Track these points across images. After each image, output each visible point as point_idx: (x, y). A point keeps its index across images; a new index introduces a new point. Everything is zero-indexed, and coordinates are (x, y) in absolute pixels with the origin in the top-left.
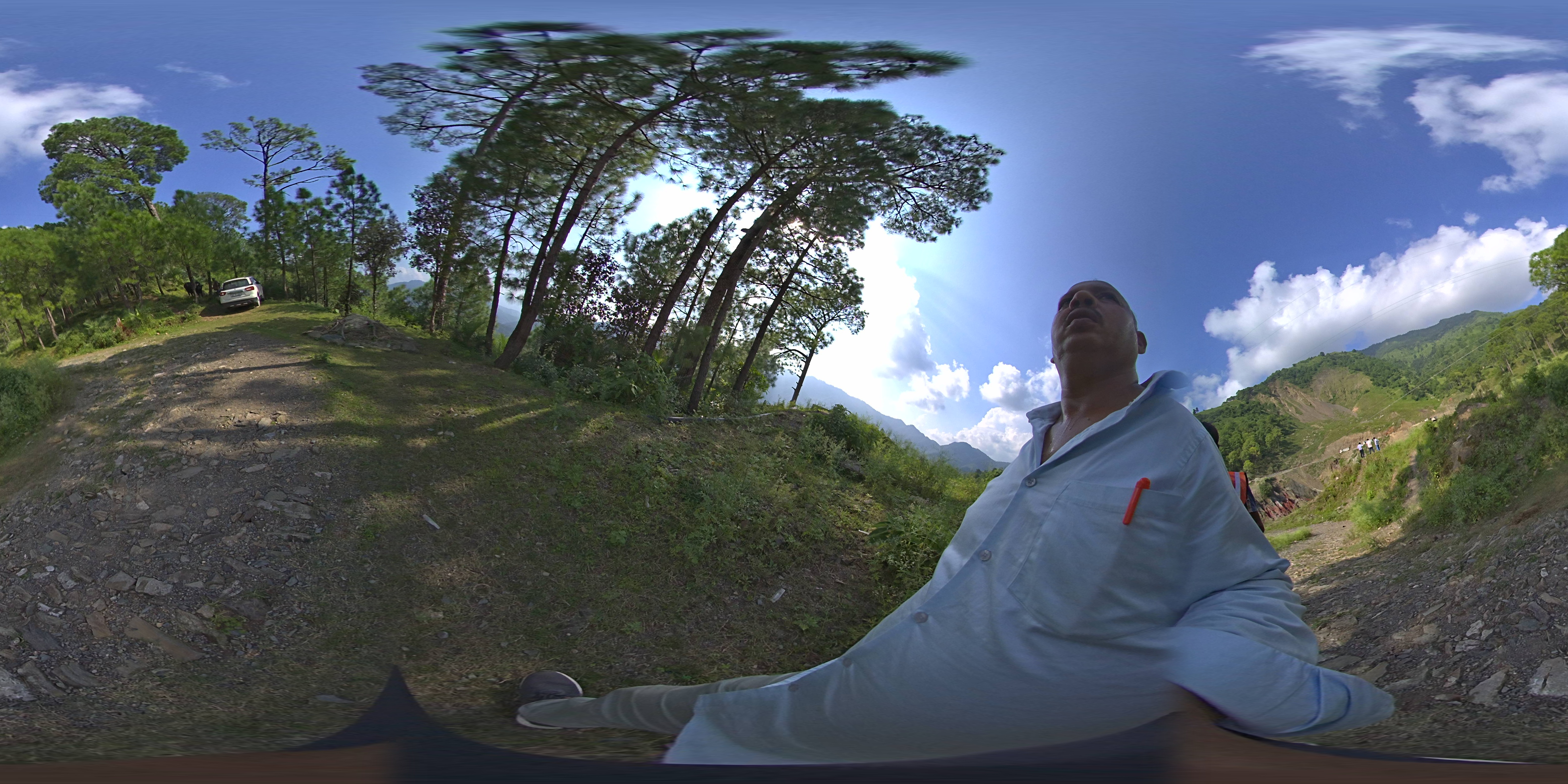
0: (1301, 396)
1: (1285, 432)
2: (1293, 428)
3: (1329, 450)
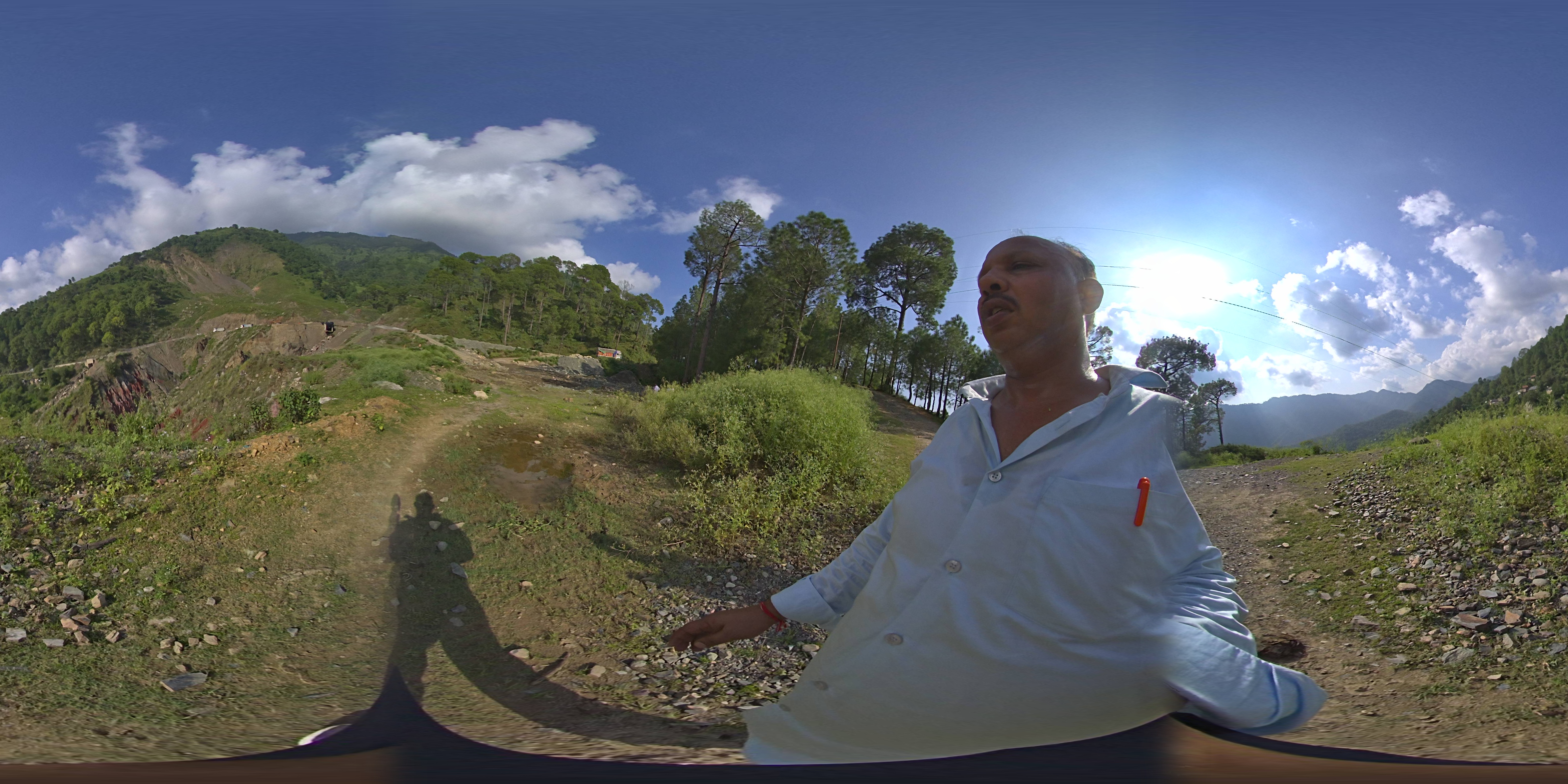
0: (199, 265)
1: (165, 300)
2: (176, 297)
3: (204, 327)
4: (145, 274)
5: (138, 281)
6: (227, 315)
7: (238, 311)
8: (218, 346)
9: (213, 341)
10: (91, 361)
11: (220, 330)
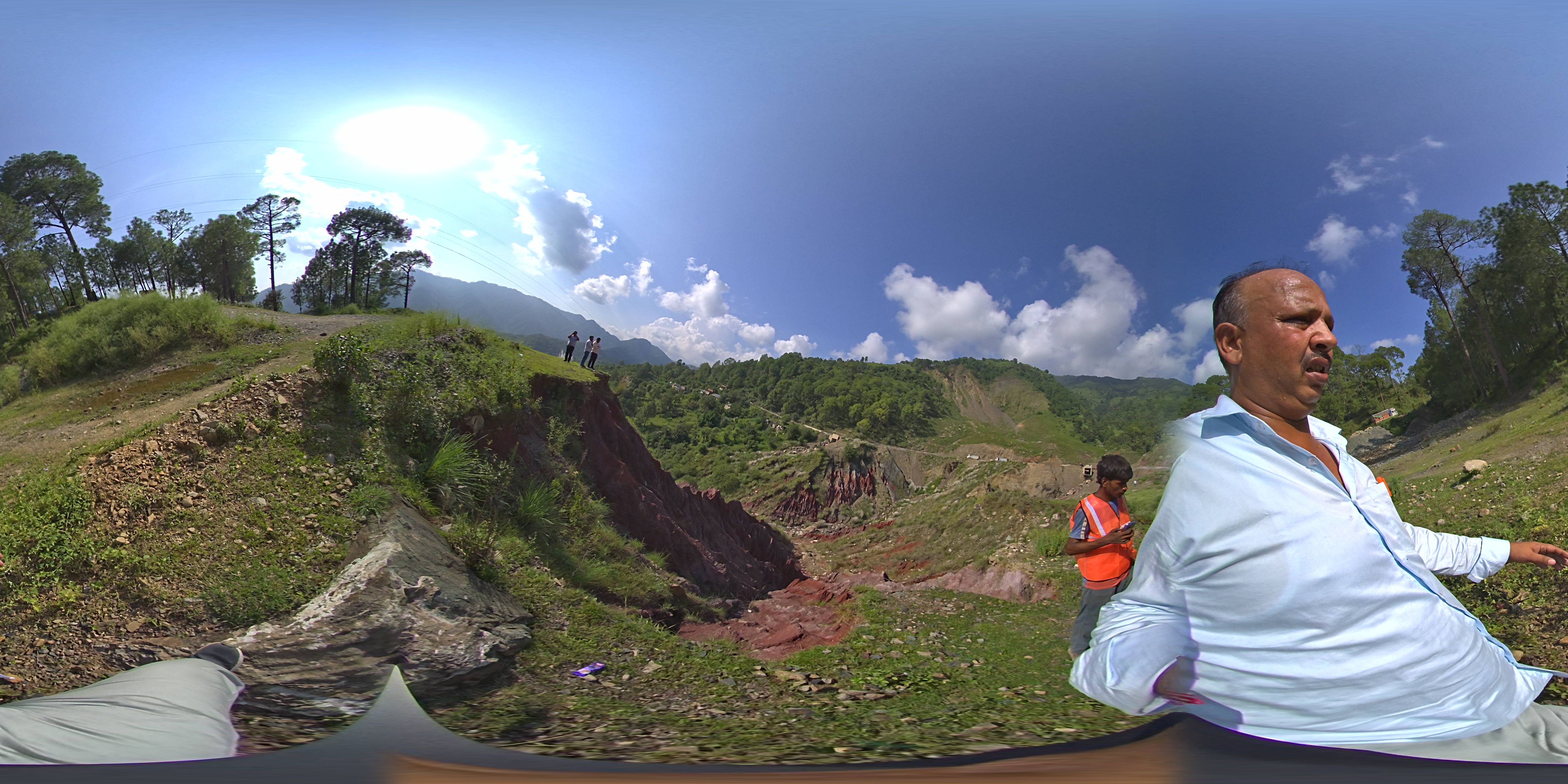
0: (976, 390)
1: (933, 413)
2: (944, 413)
3: (960, 449)
4: (927, 382)
5: (918, 386)
6: (985, 445)
7: (998, 444)
8: (967, 473)
9: (964, 466)
10: (835, 437)
11: (974, 457)
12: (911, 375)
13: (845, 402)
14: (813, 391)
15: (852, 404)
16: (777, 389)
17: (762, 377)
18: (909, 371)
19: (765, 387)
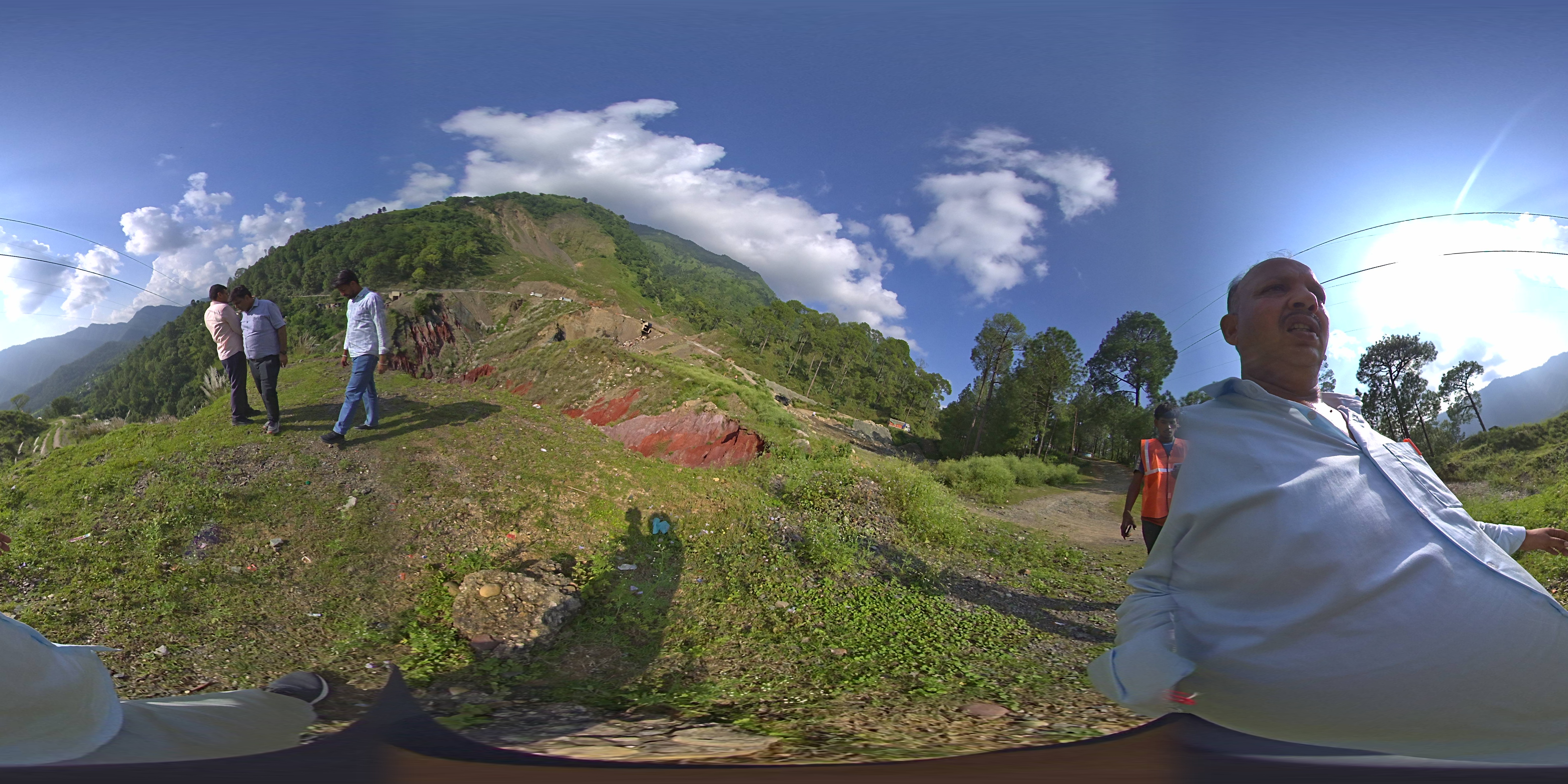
0: (529, 225)
1: (485, 250)
2: (497, 250)
3: (521, 287)
4: (470, 220)
5: (461, 225)
6: (547, 283)
7: (559, 283)
8: (532, 311)
9: (528, 304)
10: (397, 294)
11: (537, 295)
12: (449, 215)
13: (388, 257)
14: (347, 258)
15: (398, 257)
16: (308, 271)
17: (284, 268)
18: (446, 212)
19: (294, 275)
